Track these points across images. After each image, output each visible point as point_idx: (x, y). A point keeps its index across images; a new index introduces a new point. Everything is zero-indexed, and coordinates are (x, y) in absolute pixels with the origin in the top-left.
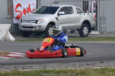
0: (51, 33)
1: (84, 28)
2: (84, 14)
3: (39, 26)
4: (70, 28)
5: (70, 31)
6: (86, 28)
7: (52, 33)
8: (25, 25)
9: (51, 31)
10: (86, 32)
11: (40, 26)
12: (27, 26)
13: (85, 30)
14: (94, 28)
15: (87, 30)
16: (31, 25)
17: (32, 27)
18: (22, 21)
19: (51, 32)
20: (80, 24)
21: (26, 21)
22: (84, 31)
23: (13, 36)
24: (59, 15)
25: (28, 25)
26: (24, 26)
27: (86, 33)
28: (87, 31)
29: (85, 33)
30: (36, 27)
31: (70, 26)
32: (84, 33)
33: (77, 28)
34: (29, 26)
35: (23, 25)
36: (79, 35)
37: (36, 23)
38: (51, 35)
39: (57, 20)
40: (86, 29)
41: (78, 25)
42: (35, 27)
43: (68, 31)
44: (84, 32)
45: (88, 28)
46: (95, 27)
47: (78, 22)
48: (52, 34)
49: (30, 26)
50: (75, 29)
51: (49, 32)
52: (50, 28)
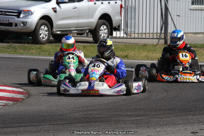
0: (45, 36)
1: (102, 28)
2: (102, 3)
3: (23, 23)
4: (77, 25)
5: (76, 32)
6: (105, 27)
7: (46, 36)
9: (43, 32)
10: (105, 35)
11: (25, 23)
12: (2, 22)
13: (103, 32)
14: (117, 27)
15: (106, 31)
16: (8, 20)
17: (10, 24)
19: (44, 34)
20: (94, 20)
22: (100, 32)
24: (58, 3)
28: (106, 33)
29: (102, 35)
30: (18, 25)
31: (78, 23)
32: (101, 37)
33: (89, 27)
34: (5, 22)
36: (91, 39)
37: (18, 16)
38: (43, 40)
39: (55, 11)
41: (91, 22)
42: (16, 25)
43: (73, 32)
44: (100, 34)
45: (107, 28)
47: (92, 17)
48: (46, 38)
49: (7, 22)
50: (85, 28)
51: (40, 33)
52: (43, 27)
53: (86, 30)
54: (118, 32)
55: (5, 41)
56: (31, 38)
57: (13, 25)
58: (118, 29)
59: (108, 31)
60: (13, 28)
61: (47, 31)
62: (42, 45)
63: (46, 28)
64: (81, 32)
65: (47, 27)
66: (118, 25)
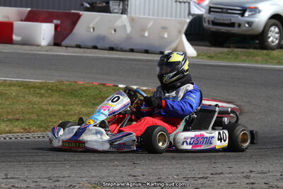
0: (275, 40)
3: (248, 23)
7: (277, 39)
8: (218, 20)
9: (273, 34)
11: (250, 24)
12: (222, 21)
16: (230, 20)
17: (232, 25)
18: (212, 9)
19: (274, 37)
21: (220, 10)
23: (192, 45)
25: (224, 20)
26: (216, 21)
30: (242, 26)
34: (226, 22)
35: (213, 19)
37: (243, 15)
38: (273, 44)
42: (240, 25)
48: (277, 42)
49: (229, 22)
51: (269, 35)
52: (272, 28)
55: (226, 45)
56: (257, 42)
57: (236, 25)
60: (235, 30)
61: (277, 33)
62: (270, 51)
63: (277, 30)
65: (279, 29)
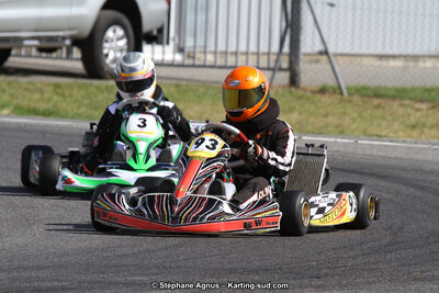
1: (110, 33)
4: (38, 25)
5: (36, 43)
6: (120, 32)
10: (119, 55)
13: (114, 44)
14: (155, 33)
15: (123, 43)
20: (88, 9)
22: (106, 45)
27: (115, 61)
28: (121, 51)
29: (111, 56)
31: (40, 19)
32: (108, 61)
33: (72, 29)
36: (78, 66)
40: (119, 39)
41: (80, 18)
43: (27, 43)
44: (105, 51)
45: (127, 35)
46: (160, 31)
47: (81, 1)
50: (61, 34)
53: (64, 38)
54: (158, 48)
58: (156, 38)
59: (128, 43)
64: (50, 45)
66: (159, 26)
